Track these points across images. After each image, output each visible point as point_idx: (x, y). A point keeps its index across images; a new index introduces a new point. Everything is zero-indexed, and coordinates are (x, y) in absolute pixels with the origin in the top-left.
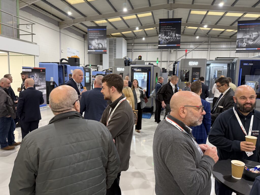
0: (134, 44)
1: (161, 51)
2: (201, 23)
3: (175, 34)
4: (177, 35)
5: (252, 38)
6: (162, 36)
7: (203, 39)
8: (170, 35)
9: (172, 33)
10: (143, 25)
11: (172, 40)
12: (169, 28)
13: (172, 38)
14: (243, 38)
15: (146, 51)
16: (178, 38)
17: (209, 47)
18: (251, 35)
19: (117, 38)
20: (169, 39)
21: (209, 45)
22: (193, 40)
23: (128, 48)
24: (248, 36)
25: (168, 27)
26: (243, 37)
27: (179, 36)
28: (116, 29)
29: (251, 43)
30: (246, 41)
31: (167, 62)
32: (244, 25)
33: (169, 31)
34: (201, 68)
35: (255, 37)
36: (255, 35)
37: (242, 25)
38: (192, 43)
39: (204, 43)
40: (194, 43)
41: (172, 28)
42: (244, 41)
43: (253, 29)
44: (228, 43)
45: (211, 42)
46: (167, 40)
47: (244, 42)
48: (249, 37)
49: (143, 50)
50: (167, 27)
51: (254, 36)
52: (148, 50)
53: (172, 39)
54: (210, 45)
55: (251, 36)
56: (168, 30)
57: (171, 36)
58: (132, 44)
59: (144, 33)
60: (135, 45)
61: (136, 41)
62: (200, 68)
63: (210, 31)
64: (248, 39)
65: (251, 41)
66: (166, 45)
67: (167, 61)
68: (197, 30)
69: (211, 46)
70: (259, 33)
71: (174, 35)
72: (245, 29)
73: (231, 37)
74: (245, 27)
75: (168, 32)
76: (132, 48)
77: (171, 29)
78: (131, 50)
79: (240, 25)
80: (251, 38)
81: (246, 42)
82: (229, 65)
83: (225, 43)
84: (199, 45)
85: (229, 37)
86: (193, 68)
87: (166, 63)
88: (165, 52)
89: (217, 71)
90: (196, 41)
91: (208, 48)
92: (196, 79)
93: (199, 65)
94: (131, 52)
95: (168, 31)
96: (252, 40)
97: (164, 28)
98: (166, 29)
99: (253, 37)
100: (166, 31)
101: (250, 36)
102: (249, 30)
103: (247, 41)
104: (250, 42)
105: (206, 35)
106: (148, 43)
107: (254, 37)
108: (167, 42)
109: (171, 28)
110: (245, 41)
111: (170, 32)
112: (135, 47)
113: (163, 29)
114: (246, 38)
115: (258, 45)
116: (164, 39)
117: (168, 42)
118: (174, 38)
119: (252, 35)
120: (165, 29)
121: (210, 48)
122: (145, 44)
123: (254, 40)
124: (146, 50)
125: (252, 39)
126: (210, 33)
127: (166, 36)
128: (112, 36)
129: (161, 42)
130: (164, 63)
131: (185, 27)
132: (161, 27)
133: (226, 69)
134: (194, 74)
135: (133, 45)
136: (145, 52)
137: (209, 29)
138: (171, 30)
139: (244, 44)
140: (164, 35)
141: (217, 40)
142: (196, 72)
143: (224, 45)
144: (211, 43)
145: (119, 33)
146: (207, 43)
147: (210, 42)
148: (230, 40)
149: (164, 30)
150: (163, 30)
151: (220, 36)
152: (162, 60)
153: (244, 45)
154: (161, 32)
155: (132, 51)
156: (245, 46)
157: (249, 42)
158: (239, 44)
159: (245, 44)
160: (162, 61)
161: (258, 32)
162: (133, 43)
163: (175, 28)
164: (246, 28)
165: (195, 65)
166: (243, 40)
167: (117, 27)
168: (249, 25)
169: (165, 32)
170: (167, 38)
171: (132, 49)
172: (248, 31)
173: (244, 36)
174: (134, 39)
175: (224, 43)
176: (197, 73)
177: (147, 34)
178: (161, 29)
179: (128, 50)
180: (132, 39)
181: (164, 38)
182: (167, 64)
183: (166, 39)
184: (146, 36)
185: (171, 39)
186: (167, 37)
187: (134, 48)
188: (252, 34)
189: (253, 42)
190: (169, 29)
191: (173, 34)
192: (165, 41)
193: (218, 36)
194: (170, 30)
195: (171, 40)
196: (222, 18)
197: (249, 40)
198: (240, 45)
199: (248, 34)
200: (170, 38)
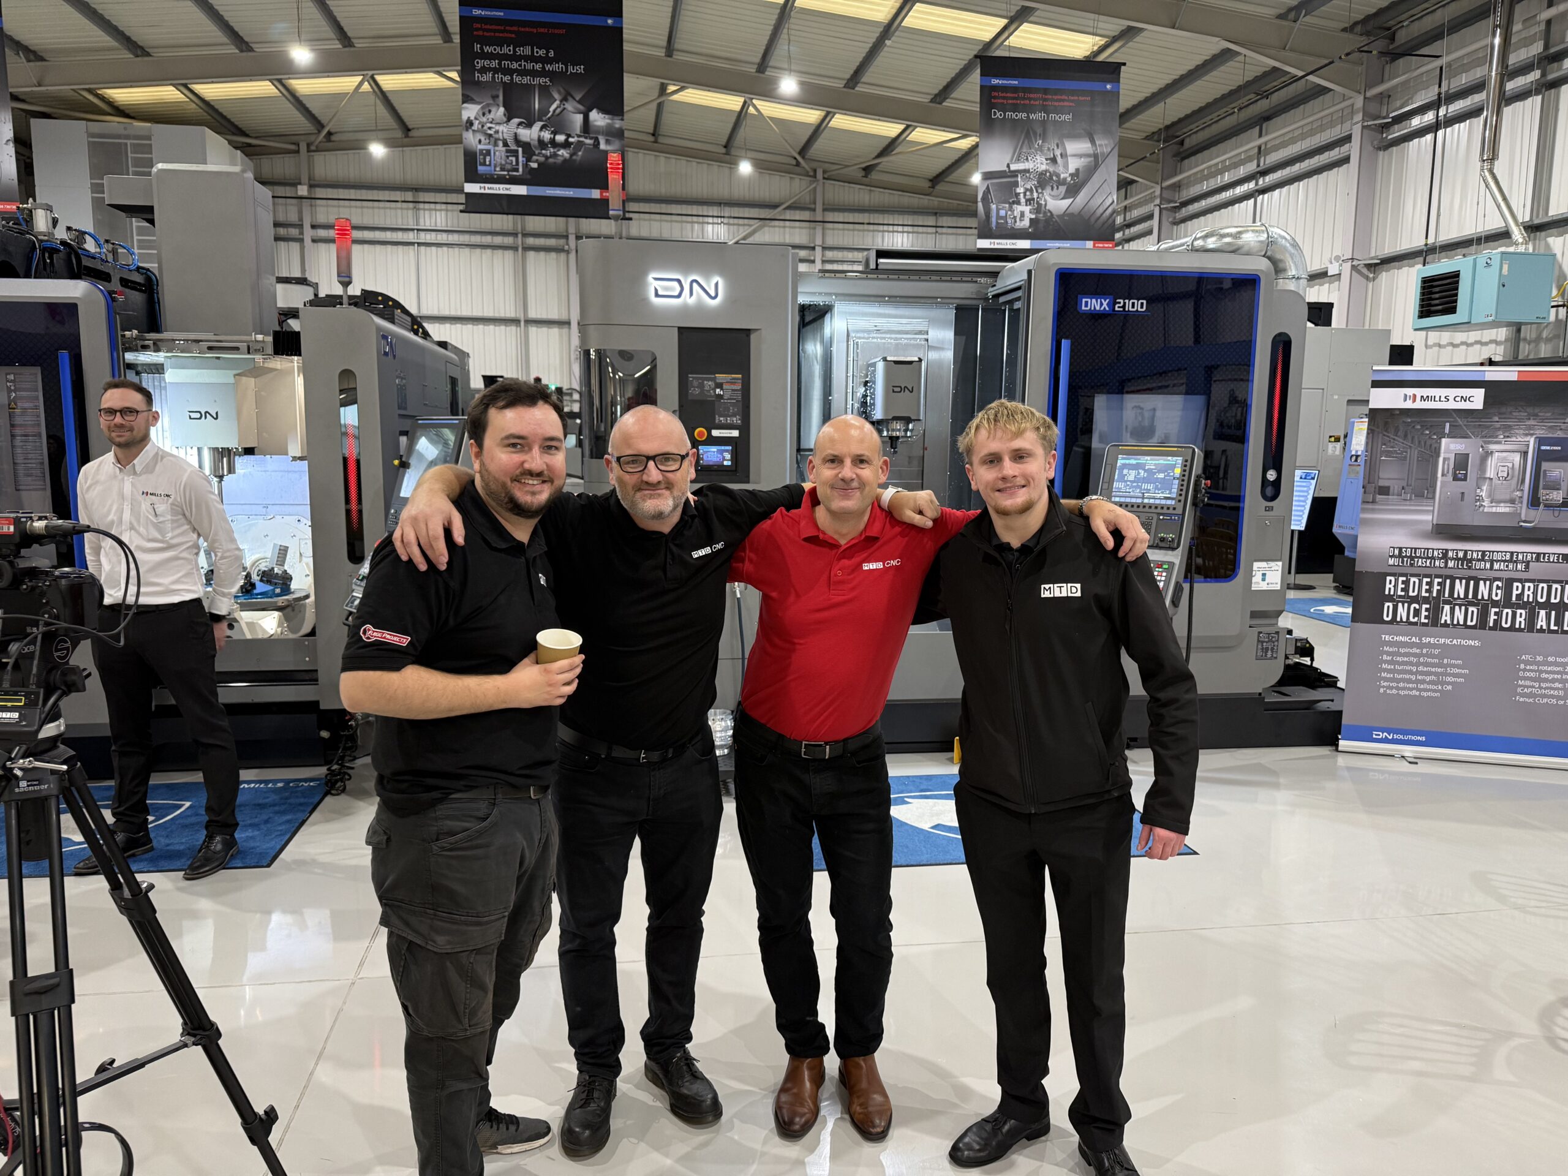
0: (311, 186)
1: (514, 248)
2: (762, 67)
3: (581, 107)
4: (598, 118)
5: (1062, 176)
6: (491, 116)
7: (780, 187)
8: (543, 112)
9: (564, 99)
10: (359, 44)
11: (564, 153)
12: (532, 59)
13: (560, 138)
14: (1014, 174)
15: (412, 244)
16: (608, 142)
17: (819, 241)
18: (1058, 152)
19: (160, 130)
20: (542, 144)
21: (819, 227)
22: (722, 191)
23: (281, 218)
24: (1038, 163)
25: (527, 51)
26: (1013, 167)
27: (609, 126)
28: (137, 49)
29: (1056, 204)
30: (1031, 190)
31: (565, 330)
32: (1014, 89)
33: (537, 81)
34: (753, 337)
35: (1077, 170)
36: (1080, 156)
37: (1004, 89)
38: (714, 210)
39: (788, 215)
40: (727, 212)
41: (558, 67)
42: (1020, 190)
43: (1067, 117)
44: (920, 220)
45: (824, 210)
46: (526, 146)
47: (1023, 200)
48: (1044, 167)
49: (389, 236)
50: (520, 51)
51: (1074, 164)
52: (425, 237)
53: (566, 145)
54: (823, 229)
55: (1059, 159)
56: (533, 73)
57: (556, 124)
58: (295, 184)
59: (382, 111)
60: (320, 192)
61: (328, 165)
62: (747, 332)
63: (818, 129)
64: (1044, 180)
65: (1055, 192)
66: (521, 190)
67: (564, 317)
68: (741, 116)
69: (829, 233)
70: (1097, 143)
71: (579, 118)
72: (1024, 115)
73: (936, 180)
74: (1018, 99)
75: (529, 88)
76: (301, 219)
77: (548, 67)
78: (294, 232)
79: (995, 81)
80: (1058, 176)
81: (1029, 201)
82: (964, 318)
83: (909, 219)
84: (756, 224)
85: (929, 184)
86: (681, 330)
87: (555, 331)
88: (542, 254)
89: (880, 366)
90: (738, 193)
91: (813, 248)
92: (716, 433)
93: (732, 300)
94: (295, 247)
95: (526, 80)
96: (1063, 189)
97: (502, 57)
98: (515, 65)
99: (1066, 166)
100: (517, 79)
101: (1054, 160)
102: (1044, 123)
103: (1035, 195)
104: (1054, 197)
105: (798, 164)
106: (416, 189)
107: (1072, 169)
108: (526, 166)
109: (550, 61)
110: (1027, 190)
111: (545, 91)
112: (326, 213)
113: (494, 64)
114: (1027, 171)
115: (1093, 220)
116: (505, 144)
117: (534, 165)
118: (580, 144)
119: (1061, 155)
120: (505, 63)
121: (824, 248)
122: (397, 195)
123: (1073, 190)
124: (410, 237)
125: (1065, 179)
126: (819, 148)
127: (516, 121)
128: (120, 111)
129: (484, 164)
130: (544, 330)
131: (663, 89)
132: (477, 47)
133: (948, 355)
134: (694, 391)
135: (303, 190)
136: (400, 248)
137: (811, 116)
138: (552, 75)
139: (1018, 209)
140: (502, 109)
141: (860, 195)
142: (711, 367)
143: (900, 229)
144: (830, 217)
145: (168, 93)
146: (806, 215)
147: (819, 207)
148: (933, 201)
149: (499, 76)
150: (495, 71)
151: (874, 176)
152: (533, 314)
153: (1022, 214)
154: (478, 83)
155: (301, 241)
156: (1026, 223)
157: (1047, 198)
158: (994, 207)
159: (1027, 209)
160: (530, 322)
161: (1093, 142)
162: (305, 178)
163: (580, 69)
164: (1029, 109)
165: (700, 308)
166: (1016, 184)
167: (140, 34)
168: (1046, 91)
169: (508, 88)
170: (530, 134)
171: (300, 226)
172: (1039, 131)
173: (1018, 160)
174: (309, 151)
175: (899, 219)
176: (721, 377)
177: (410, 125)
178: (480, 63)
179: (282, 231)
180: (298, 152)
181: (506, 130)
182: (565, 338)
183: (517, 141)
184: (399, 134)
185: (553, 142)
186: (529, 125)
187: (313, 214)
188: (1063, 145)
189: (1068, 201)
190: (538, 66)
191: (570, 106)
192: (515, 153)
193: (868, 170)
194: (543, 73)
195: (555, 155)
196: (888, 42)
197: (1048, 190)
198: (998, 217)
199: (1040, 149)
200: (547, 135)
